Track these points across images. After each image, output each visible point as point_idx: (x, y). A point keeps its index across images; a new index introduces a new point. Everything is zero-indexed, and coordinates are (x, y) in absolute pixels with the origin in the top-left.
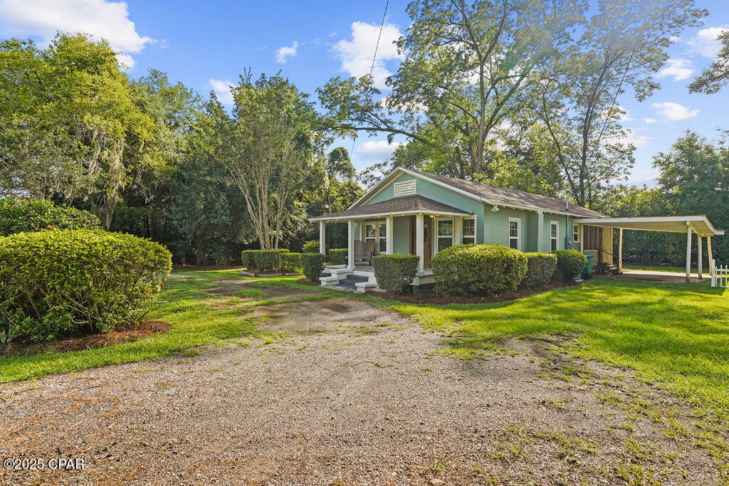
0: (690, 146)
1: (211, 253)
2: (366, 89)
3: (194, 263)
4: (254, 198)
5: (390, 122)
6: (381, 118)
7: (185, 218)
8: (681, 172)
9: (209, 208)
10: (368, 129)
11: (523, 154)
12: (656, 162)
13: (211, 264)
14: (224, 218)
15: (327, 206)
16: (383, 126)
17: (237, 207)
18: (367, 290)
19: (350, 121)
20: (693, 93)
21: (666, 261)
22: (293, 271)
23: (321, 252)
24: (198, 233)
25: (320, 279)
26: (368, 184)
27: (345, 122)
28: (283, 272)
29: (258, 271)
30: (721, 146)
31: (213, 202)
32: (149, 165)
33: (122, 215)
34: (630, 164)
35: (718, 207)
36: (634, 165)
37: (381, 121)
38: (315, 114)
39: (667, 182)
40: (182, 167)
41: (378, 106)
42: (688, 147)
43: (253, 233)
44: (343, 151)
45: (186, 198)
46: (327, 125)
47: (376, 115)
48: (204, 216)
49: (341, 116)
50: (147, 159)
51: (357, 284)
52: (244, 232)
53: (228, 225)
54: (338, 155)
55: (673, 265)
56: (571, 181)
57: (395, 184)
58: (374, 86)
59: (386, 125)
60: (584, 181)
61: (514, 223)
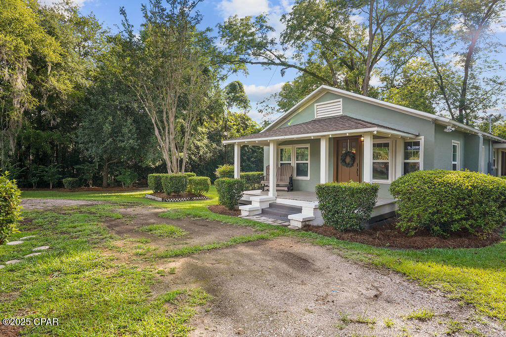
1: (117, 176)
2: (262, 26)
3: (100, 185)
4: (162, 122)
5: (284, 57)
6: (275, 53)
7: (92, 142)
9: (116, 132)
10: (263, 63)
13: (117, 186)
14: (131, 141)
15: (225, 133)
16: (277, 61)
17: (144, 131)
18: (304, 224)
19: (247, 56)
22: (200, 196)
23: (236, 177)
24: (105, 157)
25: (241, 207)
26: (263, 113)
27: (242, 56)
28: (192, 197)
29: (165, 195)
31: (120, 126)
32: (55, 88)
33: (27, 138)
37: (276, 56)
38: (215, 49)
40: (90, 91)
41: (272, 42)
43: (160, 157)
44: (239, 84)
45: (92, 121)
46: (227, 60)
47: (270, 51)
48: (111, 140)
49: (238, 50)
50: (53, 82)
51: (290, 217)
52: (151, 156)
53: (135, 149)
54: (235, 88)
56: (451, 112)
57: (316, 104)
58: (269, 24)
59: (280, 60)
60: (464, 112)
61: (454, 147)
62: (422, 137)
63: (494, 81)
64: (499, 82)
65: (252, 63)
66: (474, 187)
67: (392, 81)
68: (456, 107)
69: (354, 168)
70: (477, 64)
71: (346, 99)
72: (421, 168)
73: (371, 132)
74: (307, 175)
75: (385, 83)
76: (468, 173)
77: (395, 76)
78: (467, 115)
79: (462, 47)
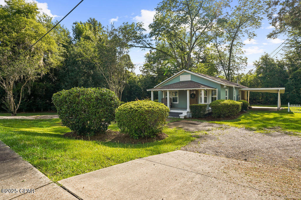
0: (267, 58)
2: (140, 28)
5: (151, 44)
6: (147, 42)
8: (263, 68)
10: (141, 47)
11: (201, 59)
12: (254, 64)
18: (184, 117)
19: (133, 43)
20: (269, 38)
21: (259, 102)
30: (277, 59)
34: (246, 65)
35: (277, 82)
36: (247, 65)
37: (147, 44)
39: (258, 72)
41: (145, 37)
42: (266, 59)
44: (128, 56)
47: (145, 41)
50: (52, 60)
51: (180, 115)
55: (262, 104)
56: (224, 71)
57: (180, 76)
58: (143, 27)
59: (149, 45)
60: (230, 71)
61: (226, 91)
62: (217, 89)
63: (241, 59)
64: (242, 59)
65: (136, 47)
66: (231, 104)
67: (199, 54)
68: (226, 70)
69: (195, 99)
70: (234, 51)
71: (192, 75)
72: (217, 99)
73: (204, 89)
74: (177, 102)
75: (196, 56)
76: (230, 100)
77: (200, 52)
78: (231, 73)
79: (228, 43)
